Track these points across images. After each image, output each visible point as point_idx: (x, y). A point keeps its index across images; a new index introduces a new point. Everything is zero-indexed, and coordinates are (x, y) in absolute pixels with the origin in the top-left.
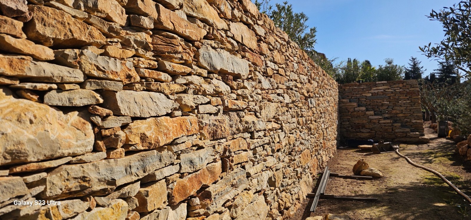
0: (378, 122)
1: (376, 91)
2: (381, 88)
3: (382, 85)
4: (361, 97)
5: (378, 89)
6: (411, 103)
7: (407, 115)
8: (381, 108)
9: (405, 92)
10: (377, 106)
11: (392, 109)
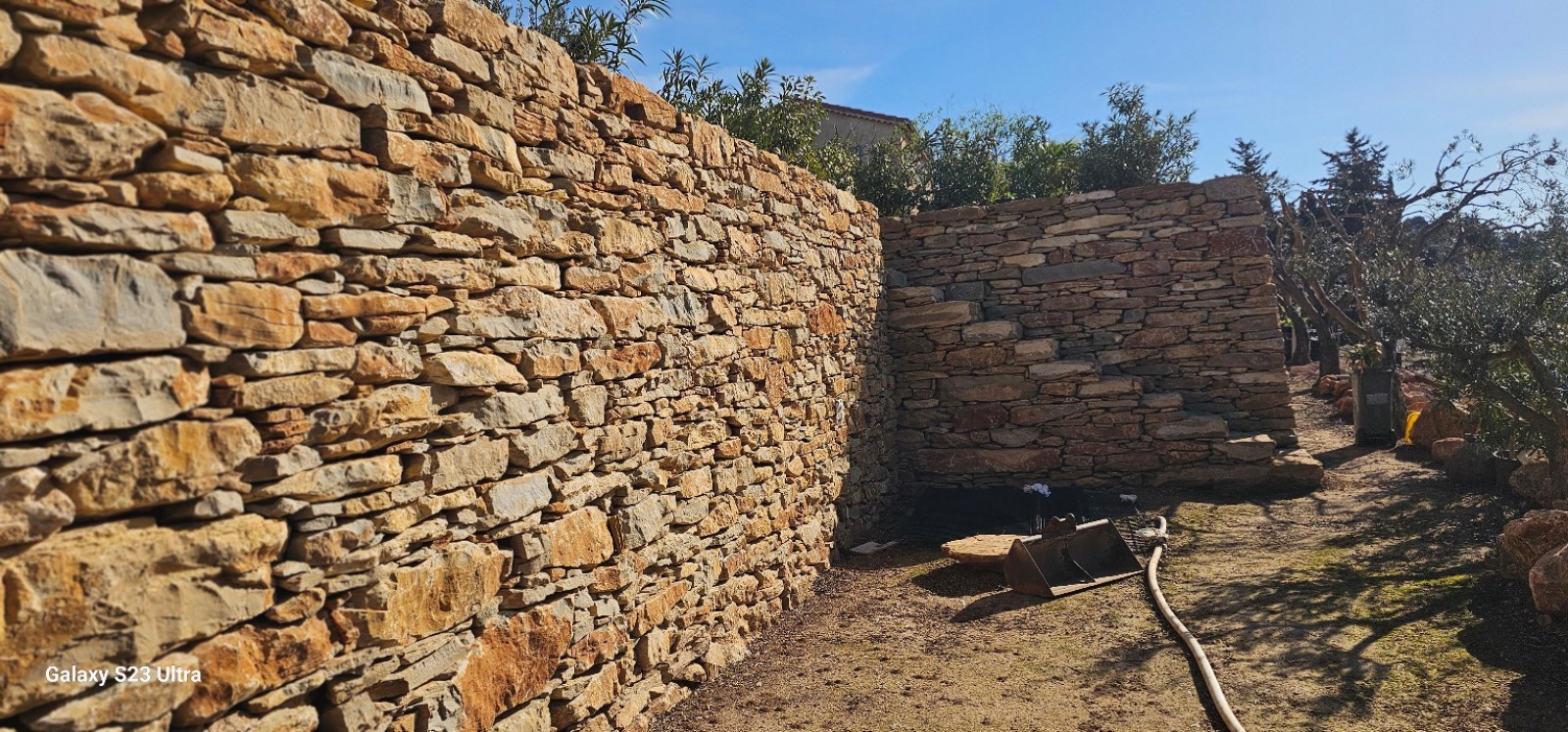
0: (1076, 394)
1: (1066, 242)
2: (1085, 224)
3: (1093, 209)
4: (994, 275)
5: (1074, 233)
6: (1228, 293)
7: (1212, 348)
8: (1092, 323)
9: (1199, 240)
10: (1073, 311)
11: (1139, 326)
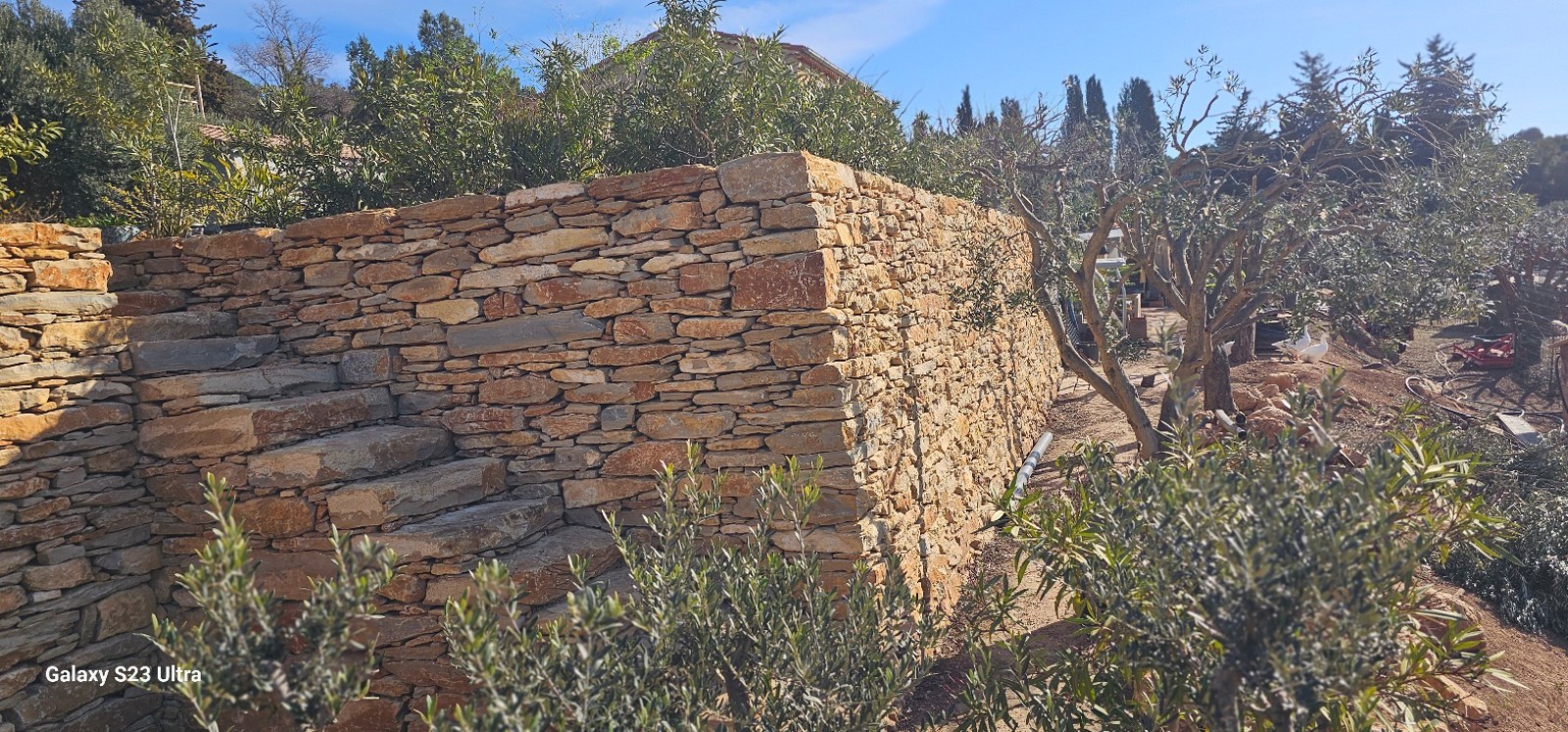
0: (420, 600)
1: (507, 279)
2: (534, 246)
3: (548, 218)
4: (405, 337)
5: (524, 261)
6: (763, 378)
7: (739, 482)
8: (554, 427)
9: (714, 279)
10: (526, 406)
11: (628, 436)
